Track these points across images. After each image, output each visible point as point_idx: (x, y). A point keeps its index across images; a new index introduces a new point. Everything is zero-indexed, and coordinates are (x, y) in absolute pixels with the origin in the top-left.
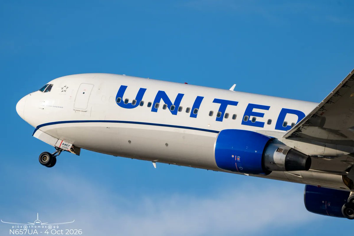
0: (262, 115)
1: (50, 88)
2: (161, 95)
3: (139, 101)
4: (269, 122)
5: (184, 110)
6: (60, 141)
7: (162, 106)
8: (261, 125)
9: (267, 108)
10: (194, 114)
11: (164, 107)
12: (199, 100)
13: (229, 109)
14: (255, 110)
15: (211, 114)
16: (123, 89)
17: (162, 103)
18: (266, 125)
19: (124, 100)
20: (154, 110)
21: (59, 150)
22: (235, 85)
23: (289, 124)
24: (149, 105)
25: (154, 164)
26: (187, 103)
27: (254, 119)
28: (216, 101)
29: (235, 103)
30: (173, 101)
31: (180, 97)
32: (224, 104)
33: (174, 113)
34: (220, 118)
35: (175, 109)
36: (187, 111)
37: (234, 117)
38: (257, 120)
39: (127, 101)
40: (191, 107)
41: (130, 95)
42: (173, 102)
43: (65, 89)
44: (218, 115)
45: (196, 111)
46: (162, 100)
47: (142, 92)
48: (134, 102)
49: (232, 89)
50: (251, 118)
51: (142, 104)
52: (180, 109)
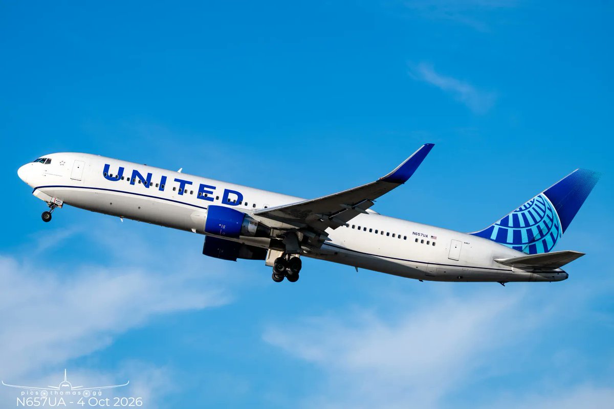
0: (211, 193)
1: (49, 161)
2: (135, 173)
3: (120, 176)
4: (217, 198)
5: (154, 185)
6: (53, 199)
7: (138, 181)
8: (212, 199)
9: (214, 188)
10: (162, 188)
11: (139, 182)
12: (164, 179)
13: (187, 187)
14: (206, 189)
15: (174, 189)
16: (107, 167)
17: (137, 179)
18: (215, 200)
19: (109, 175)
20: (133, 183)
21: (53, 205)
22: (181, 169)
23: (232, 200)
24: (128, 179)
25: (121, 219)
26: (156, 180)
27: (206, 195)
28: (176, 180)
29: (191, 183)
30: (145, 177)
31: (150, 175)
32: (183, 183)
33: (147, 187)
34: (181, 193)
35: (148, 183)
36: (157, 185)
37: (191, 193)
38: (208, 196)
39: (111, 175)
40: (159, 183)
41: (113, 171)
42: (146, 179)
43: (62, 163)
44: (180, 190)
45: (163, 187)
46: (137, 177)
47: (121, 170)
48: (116, 176)
49: (180, 171)
50: (204, 194)
51: (123, 178)
52: (151, 184)
